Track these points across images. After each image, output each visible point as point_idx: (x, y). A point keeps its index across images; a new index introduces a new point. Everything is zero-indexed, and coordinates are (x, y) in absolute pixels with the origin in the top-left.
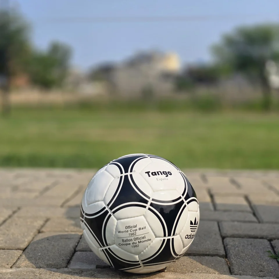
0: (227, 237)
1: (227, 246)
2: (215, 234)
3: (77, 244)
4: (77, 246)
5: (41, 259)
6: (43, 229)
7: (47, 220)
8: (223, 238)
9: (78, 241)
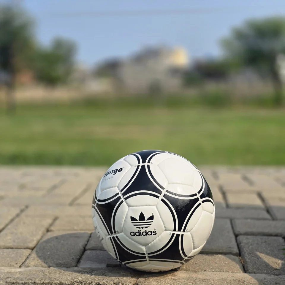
0: (241, 234)
1: (240, 243)
2: (228, 232)
3: (86, 243)
4: (86, 245)
5: (51, 258)
6: (52, 228)
7: (56, 219)
8: (236, 236)
9: (87, 240)
